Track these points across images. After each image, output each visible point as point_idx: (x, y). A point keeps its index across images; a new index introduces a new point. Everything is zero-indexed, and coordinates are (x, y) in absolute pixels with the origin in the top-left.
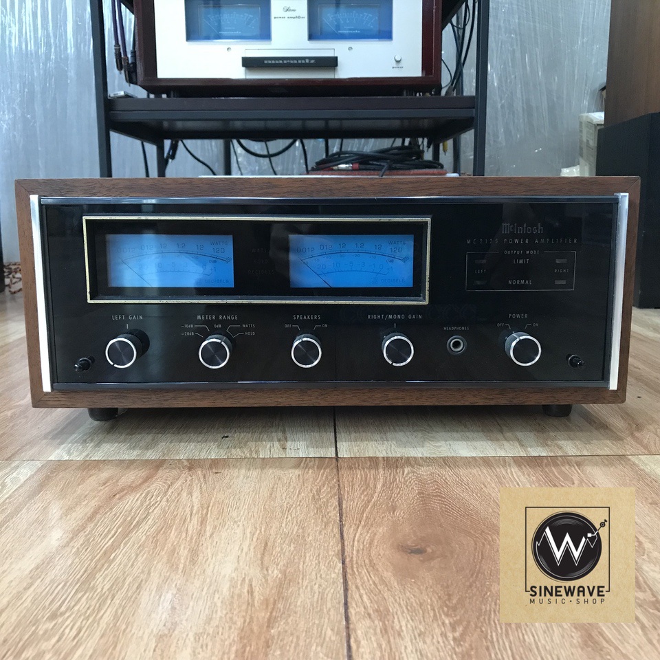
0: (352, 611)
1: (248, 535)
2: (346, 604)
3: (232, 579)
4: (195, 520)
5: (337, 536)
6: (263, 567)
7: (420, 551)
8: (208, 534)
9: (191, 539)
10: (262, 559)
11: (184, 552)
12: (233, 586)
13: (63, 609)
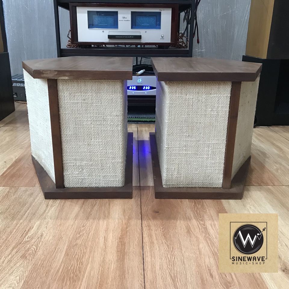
0: (143, 225)
1: (120, 208)
2: (142, 224)
3: (118, 219)
4: (108, 204)
5: (140, 208)
6: (124, 216)
7: (158, 212)
8: (111, 208)
9: (108, 209)
10: (124, 214)
11: (106, 212)
12: (118, 220)
13: (84, 225)
